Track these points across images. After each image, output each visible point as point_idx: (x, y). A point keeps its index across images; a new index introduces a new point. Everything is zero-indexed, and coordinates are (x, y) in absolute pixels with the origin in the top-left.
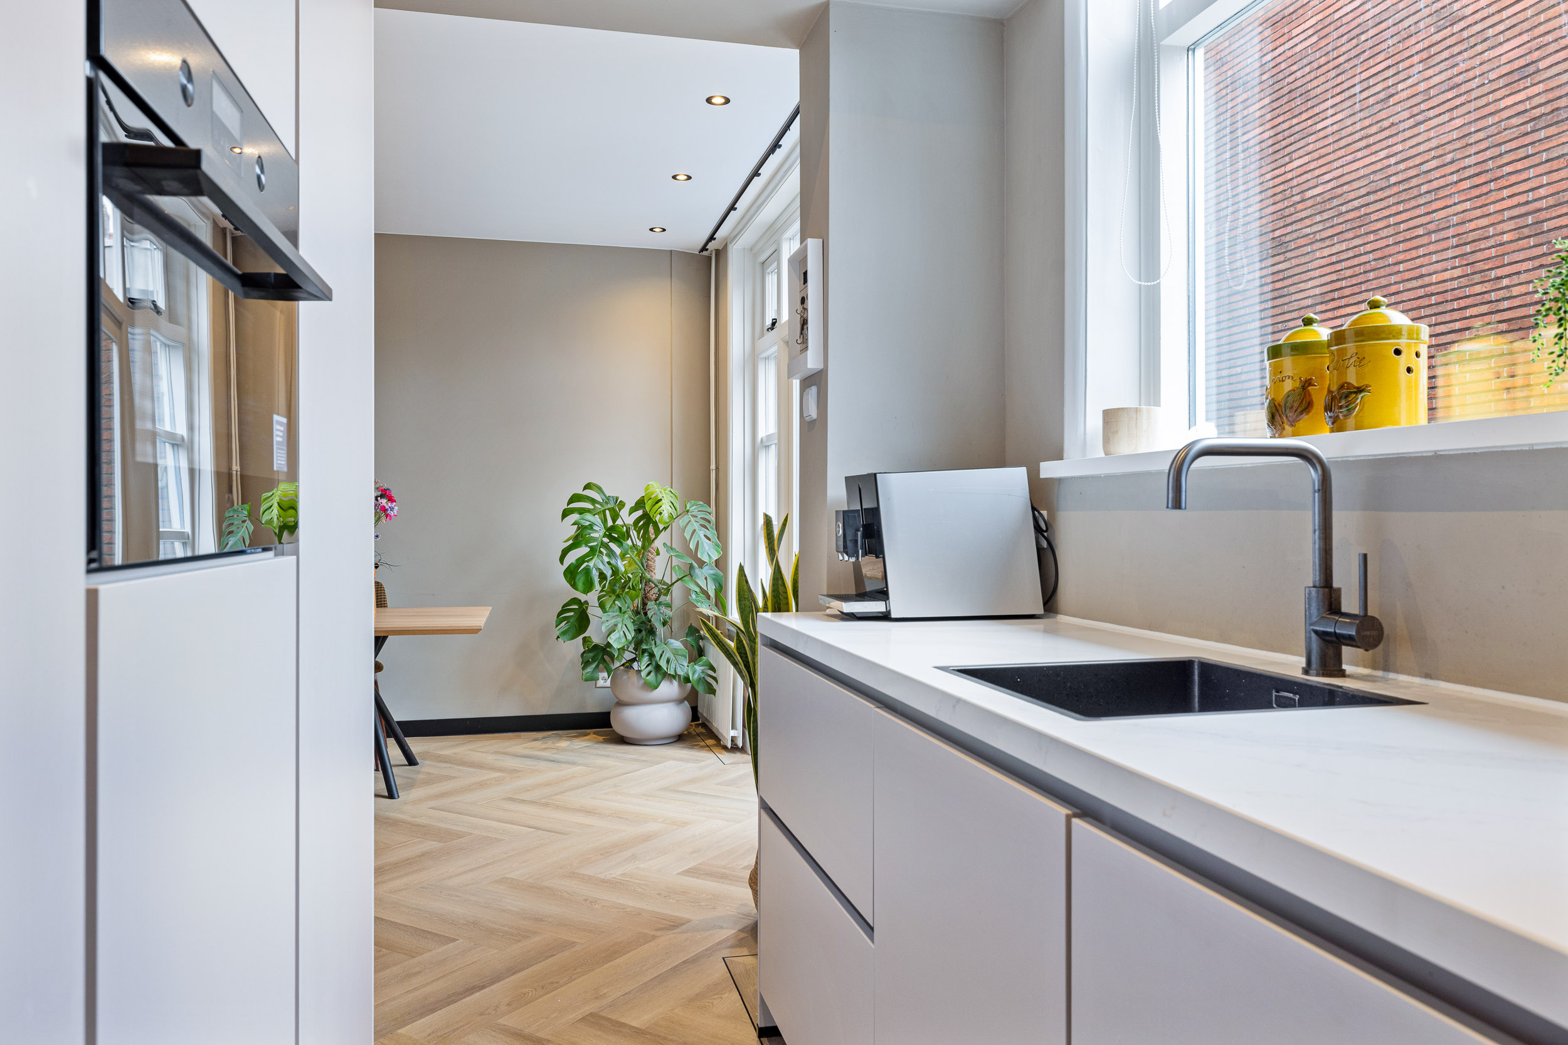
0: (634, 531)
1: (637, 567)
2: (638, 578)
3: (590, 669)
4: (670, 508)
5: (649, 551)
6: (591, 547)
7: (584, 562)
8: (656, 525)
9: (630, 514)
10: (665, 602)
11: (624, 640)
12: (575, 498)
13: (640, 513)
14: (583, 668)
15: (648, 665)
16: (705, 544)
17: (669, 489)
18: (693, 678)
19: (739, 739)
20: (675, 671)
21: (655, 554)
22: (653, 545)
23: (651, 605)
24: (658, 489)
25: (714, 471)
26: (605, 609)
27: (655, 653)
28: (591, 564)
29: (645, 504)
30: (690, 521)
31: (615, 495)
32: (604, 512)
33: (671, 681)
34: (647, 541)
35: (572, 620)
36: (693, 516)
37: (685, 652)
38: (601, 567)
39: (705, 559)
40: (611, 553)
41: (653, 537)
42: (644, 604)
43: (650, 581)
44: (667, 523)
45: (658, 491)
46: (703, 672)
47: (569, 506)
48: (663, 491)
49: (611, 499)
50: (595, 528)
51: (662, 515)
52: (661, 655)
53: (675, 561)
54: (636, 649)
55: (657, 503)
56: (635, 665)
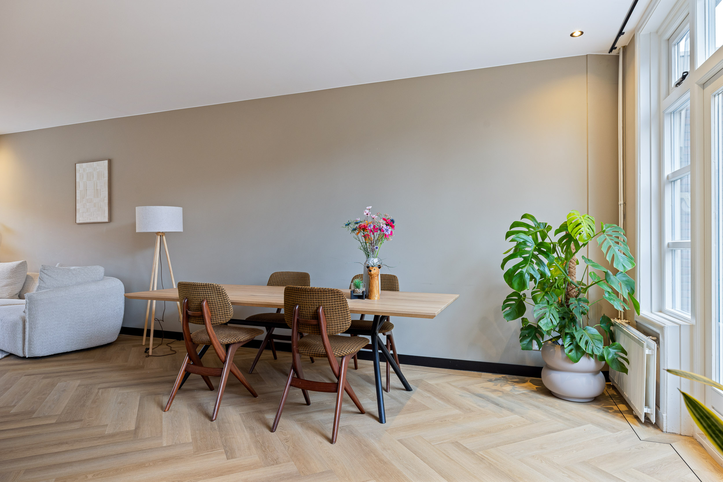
0: (559, 247)
1: (561, 273)
2: (562, 280)
3: (525, 342)
4: (588, 230)
5: (571, 262)
6: (524, 258)
7: (519, 268)
8: (576, 242)
9: (556, 234)
10: (584, 299)
11: (551, 325)
12: (515, 224)
13: (563, 233)
14: (521, 341)
15: (570, 345)
16: (619, 257)
17: (587, 216)
18: (608, 358)
19: (652, 416)
20: (592, 351)
21: (576, 263)
22: (574, 257)
23: (572, 300)
24: (577, 216)
25: (622, 205)
26: (537, 302)
27: (576, 336)
28: (524, 270)
29: (567, 227)
30: (606, 239)
31: (545, 222)
32: (536, 233)
33: (589, 358)
34: (569, 254)
35: (513, 307)
36: (608, 235)
37: (601, 337)
38: (532, 272)
39: (621, 269)
40: (540, 263)
41: (574, 251)
42: (567, 299)
43: (571, 283)
44: (585, 241)
45: (578, 217)
46: (616, 354)
47: (511, 230)
48: (582, 218)
49: (542, 224)
50: (528, 244)
51: (581, 235)
52: (581, 338)
53: (591, 269)
54: (560, 331)
55: (577, 226)
56: (560, 341)
